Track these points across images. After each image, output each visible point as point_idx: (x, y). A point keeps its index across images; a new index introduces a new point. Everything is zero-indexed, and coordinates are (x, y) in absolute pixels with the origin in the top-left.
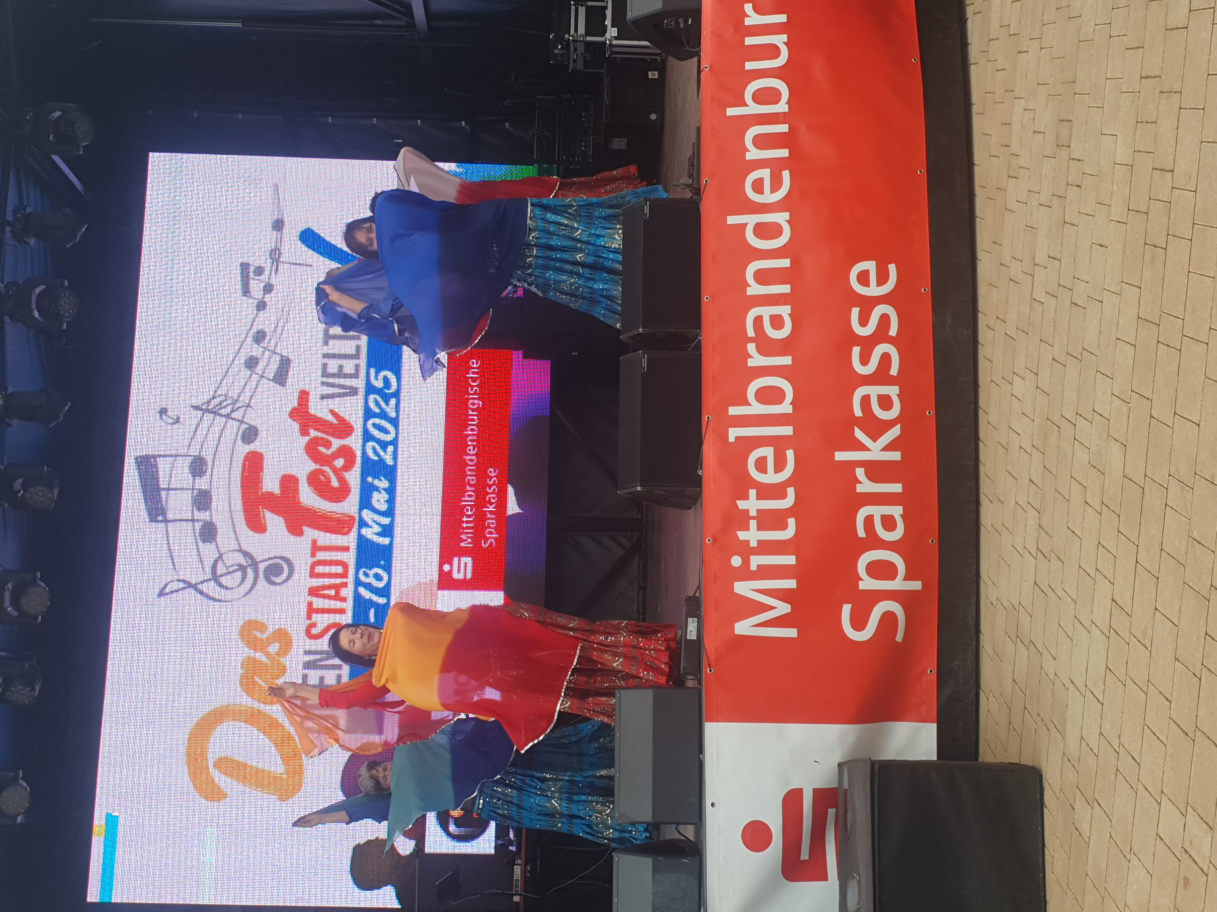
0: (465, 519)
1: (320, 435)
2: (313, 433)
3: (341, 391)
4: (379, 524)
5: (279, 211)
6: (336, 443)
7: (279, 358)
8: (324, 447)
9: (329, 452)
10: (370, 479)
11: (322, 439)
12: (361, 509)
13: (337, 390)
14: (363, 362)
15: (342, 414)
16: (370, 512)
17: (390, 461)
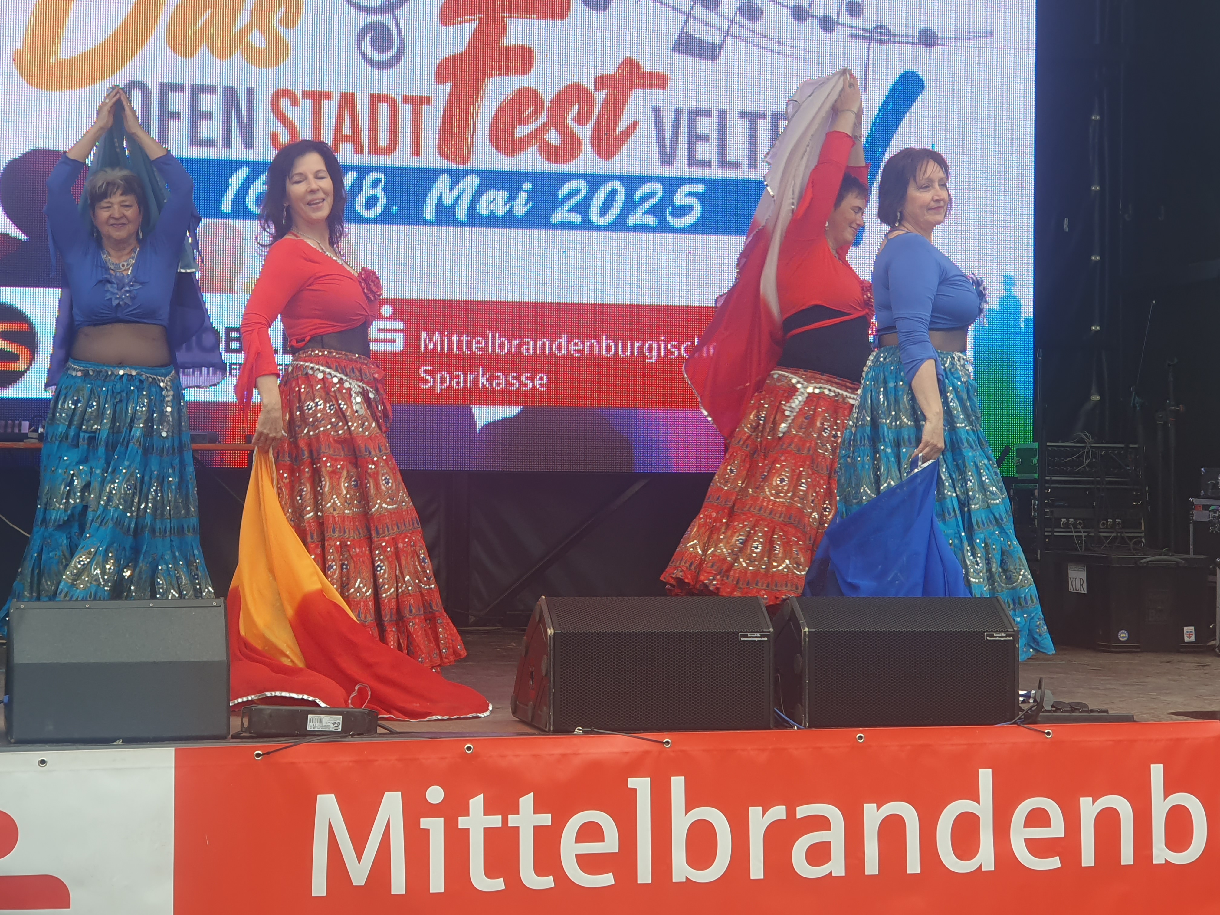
0: (465, 338)
1: (597, 108)
2: (600, 97)
3: (668, 140)
4: (456, 201)
5: (950, 38)
6: (584, 133)
7: (718, 41)
8: (578, 114)
9: (570, 121)
10: (527, 186)
11: (591, 111)
12: (479, 173)
13: (668, 134)
14: (715, 172)
15: (630, 142)
16: (475, 186)
17: (556, 218)
